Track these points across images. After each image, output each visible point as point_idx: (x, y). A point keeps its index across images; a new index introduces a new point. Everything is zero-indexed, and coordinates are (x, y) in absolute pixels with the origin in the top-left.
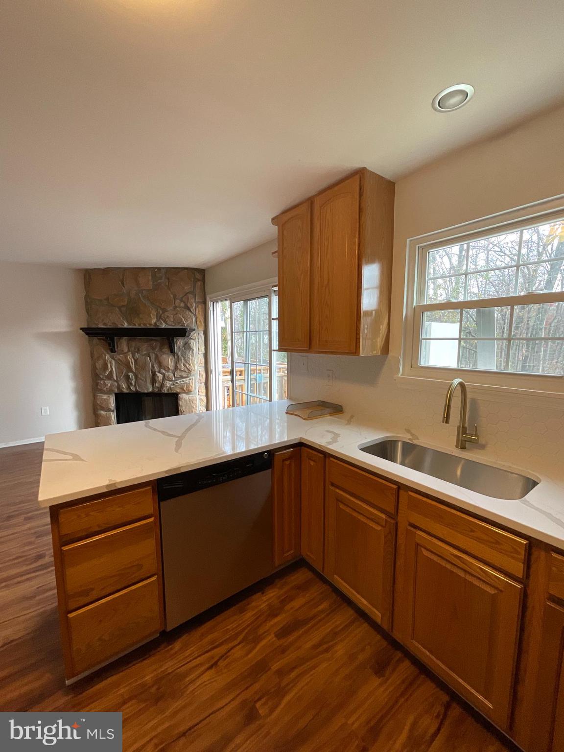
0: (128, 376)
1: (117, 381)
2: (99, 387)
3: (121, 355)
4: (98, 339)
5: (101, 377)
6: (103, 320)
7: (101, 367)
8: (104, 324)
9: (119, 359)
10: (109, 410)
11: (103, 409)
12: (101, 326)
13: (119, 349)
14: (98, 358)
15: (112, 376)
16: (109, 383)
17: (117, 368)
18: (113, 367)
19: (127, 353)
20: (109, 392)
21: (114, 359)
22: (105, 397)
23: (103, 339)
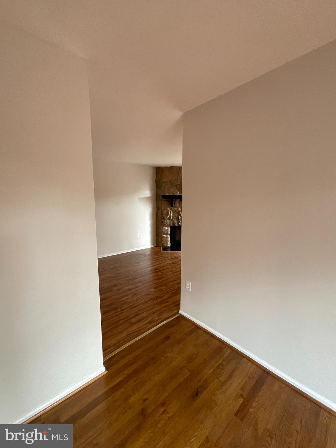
0: (179, 218)
1: (172, 221)
2: (164, 224)
3: (176, 208)
4: (165, 200)
5: (165, 218)
6: (168, 191)
7: (165, 214)
10: (168, 234)
11: (165, 234)
12: (167, 194)
13: (175, 205)
14: (165, 209)
15: (171, 218)
16: (169, 221)
17: (173, 214)
19: (178, 207)
21: (172, 210)
22: (166, 228)
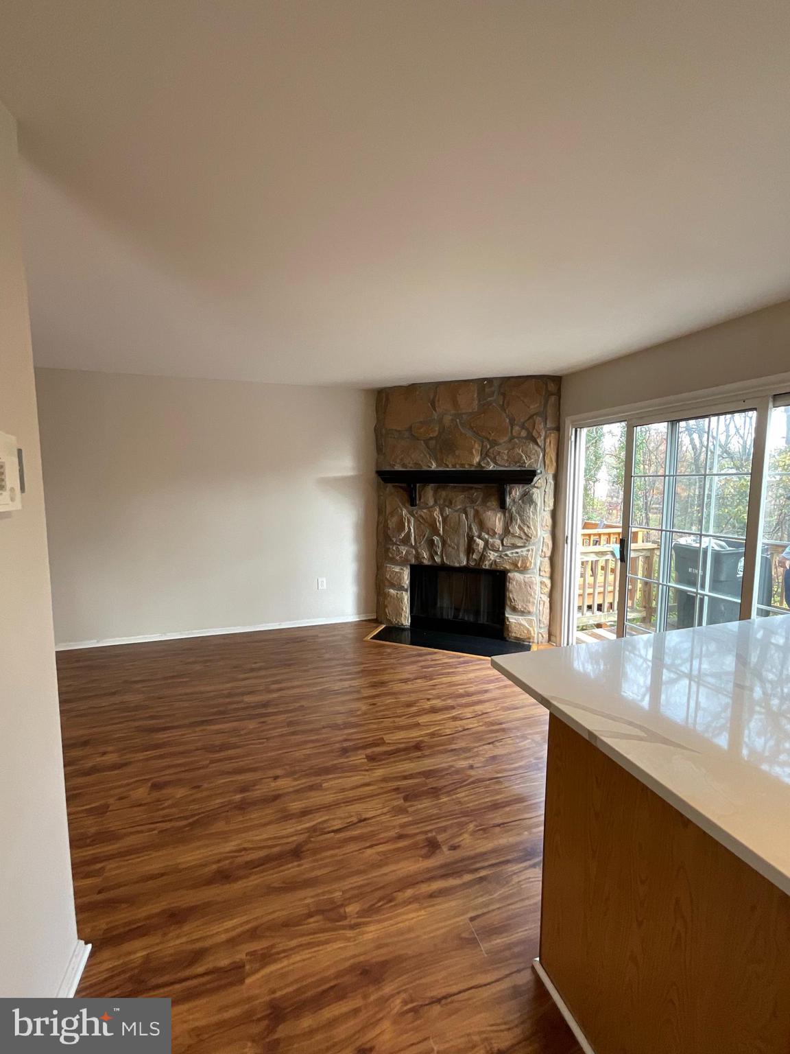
0: (433, 541)
1: (415, 548)
2: (390, 555)
3: (425, 511)
4: (393, 486)
5: (394, 540)
6: (402, 459)
7: (394, 526)
8: (404, 465)
9: (421, 516)
10: (401, 588)
11: (393, 586)
12: (398, 468)
13: (422, 500)
14: (392, 514)
15: (410, 539)
16: (404, 550)
17: (417, 528)
18: (411, 527)
19: (431, 507)
20: (403, 562)
21: (413, 516)
22: (397, 569)
23: (401, 487)
